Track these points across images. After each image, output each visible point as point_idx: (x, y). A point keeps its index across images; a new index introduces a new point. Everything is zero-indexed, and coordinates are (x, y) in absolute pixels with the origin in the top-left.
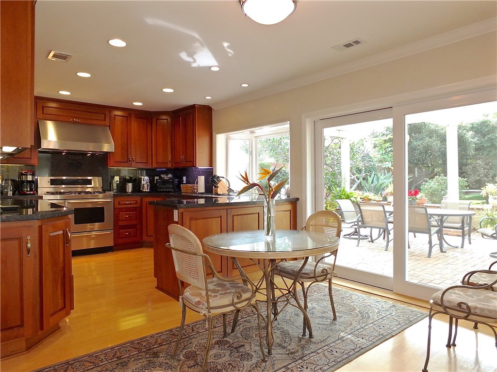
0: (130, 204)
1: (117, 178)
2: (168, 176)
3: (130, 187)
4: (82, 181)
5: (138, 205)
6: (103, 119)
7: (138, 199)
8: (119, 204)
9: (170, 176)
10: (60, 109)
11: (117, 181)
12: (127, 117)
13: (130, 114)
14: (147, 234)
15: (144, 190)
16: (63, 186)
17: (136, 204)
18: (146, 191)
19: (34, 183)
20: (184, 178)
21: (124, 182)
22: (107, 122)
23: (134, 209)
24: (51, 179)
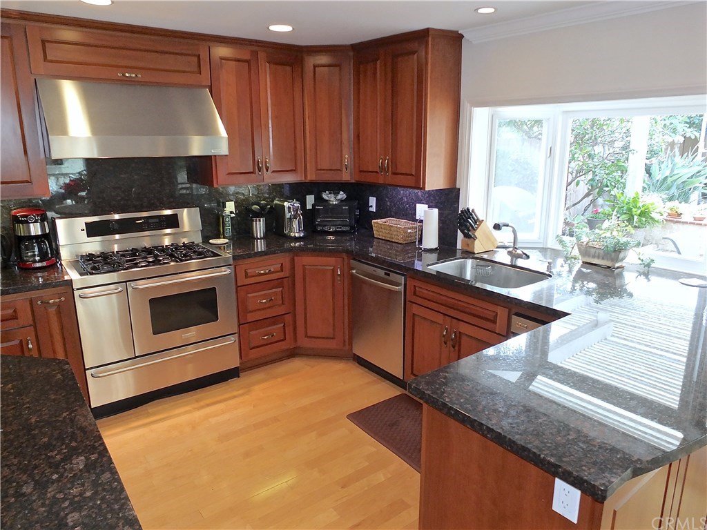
0: (270, 272)
1: (230, 207)
2: (339, 197)
3: (259, 227)
4: (157, 220)
5: (286, 273)
6: (196, 69)
7: (284, 259)
8: (247, 276)
9: (342, 195)
10: (89, 45)
11: (231, 212)
12: (248, 61)
13: (255, 54)
14: (306, 333)
15: (292, 235)
16: (117, 236)
17: (282, 270)
18: (297, 235)
19: (50, 237)
20: (373, 201)
21: (246, 214)
22: (205, 78)
23: (279, 282)
24: (87, 224)
